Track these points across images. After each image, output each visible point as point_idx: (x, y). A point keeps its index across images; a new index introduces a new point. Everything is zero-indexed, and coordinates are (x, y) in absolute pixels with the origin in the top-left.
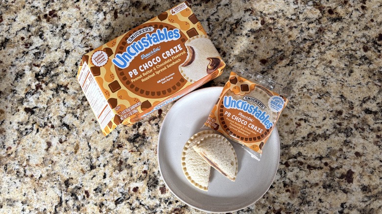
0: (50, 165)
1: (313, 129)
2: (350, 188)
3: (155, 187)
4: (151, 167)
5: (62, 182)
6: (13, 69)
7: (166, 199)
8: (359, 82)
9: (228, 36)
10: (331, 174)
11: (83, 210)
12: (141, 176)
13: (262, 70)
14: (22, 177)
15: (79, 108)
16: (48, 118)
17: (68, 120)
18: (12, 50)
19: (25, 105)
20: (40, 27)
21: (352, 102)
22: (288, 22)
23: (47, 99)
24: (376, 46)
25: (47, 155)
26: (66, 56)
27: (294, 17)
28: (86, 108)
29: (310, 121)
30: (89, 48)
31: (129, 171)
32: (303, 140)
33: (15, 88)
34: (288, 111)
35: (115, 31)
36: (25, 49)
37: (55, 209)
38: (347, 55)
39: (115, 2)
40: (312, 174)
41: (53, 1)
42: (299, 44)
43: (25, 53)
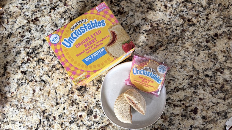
0: (35, 102)
1: (177, 85)
2: (195, 117)
3: (91, 115)
4: (89, 104)
5: (41, 111)
6: (14, 50)
7: (97, 121)
8: (203, 60)
9: (132, 33)
10: (186, 109)
11: (52, 127)
12: (84, 109)
13: (150, 52)
14: (20, 109)
15: (50, 71)
16: (34, 77)
17: (45, 78)
18: (14, 39)
19: (21, 69)
20: (29, 26)
21: (198, 71)
22: (166, 26)
23: (33, 66)
24: (213, 40)
25: (33, 97)
26: (44, 43)
27: (169, 23)
28: (54, 72)
29: (176, 81)
31: (77, 106)
32: (171, 91)
33: (15, 60)
36: (21, 39)
37: (37, 126)
38: (197, 45)
39: (70, 13)
40: (175, 109)
41: (36, 12)
42: (171, 38)
43: (21, 41)
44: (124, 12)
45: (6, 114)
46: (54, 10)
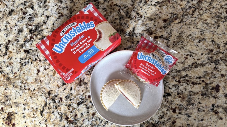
0: (39, 83)
1: (195, 61)
2: (217, 95)
5: (46, 92)
6: (16, 28)
8: (223, 32)
9: (144, 5)
10: (206, 87)
11: (59, 108)
13: (164, 25)
14: (23, 90)
16: (37, 56)
18: (15, 16)
19: (24, 48)
20: (31, 2)
21: (219, 44)
25: (37, 77)
26: (47, 20)
29: (193, 56)
30: (61, 14)
31: (86, 86)
32: (189, 67)
33: (18, 39)
34: (180, 50)
35: (76, 4)
36: (23, 16)
37: (43, 108)
38: (216, 16)
40: (194, 87)
42: (187, 10)
43: (23, 18)
45: (9, 96)
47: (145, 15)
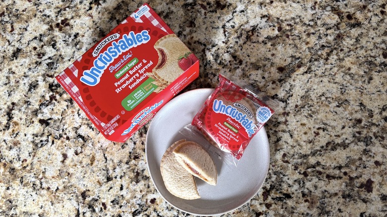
0: (67, 177)
1: (332, 138)
2: (369, 197)
5: (79, 194)
6: (26, 80)
8: (378, 90)
9: (245, 43)
10: (350, 183)
13: (279, 78)
14: (38, 190)
16: (63, 130)
17: (84, 131)
18: (24, 60)
19: (40, 116)
20: (52, 36)
21: (371, 110)
22: (306, 28)
23: (62, 110)
25: (63, 167)
27: (312, 23)
29: (329, 130)
31: (146, 182)
32: (322, 150)
33: (28, 100)
34: (306, 120)
36: (38, 60)
38: (366, 62)
39: (128, 10)
40: (330, 184)
41: (65, 10)
42: (317, 51)
43: (38, 64)
44: (228, 4)
45: (14, 200)
46: (98, 6)
47: (247, 59)
